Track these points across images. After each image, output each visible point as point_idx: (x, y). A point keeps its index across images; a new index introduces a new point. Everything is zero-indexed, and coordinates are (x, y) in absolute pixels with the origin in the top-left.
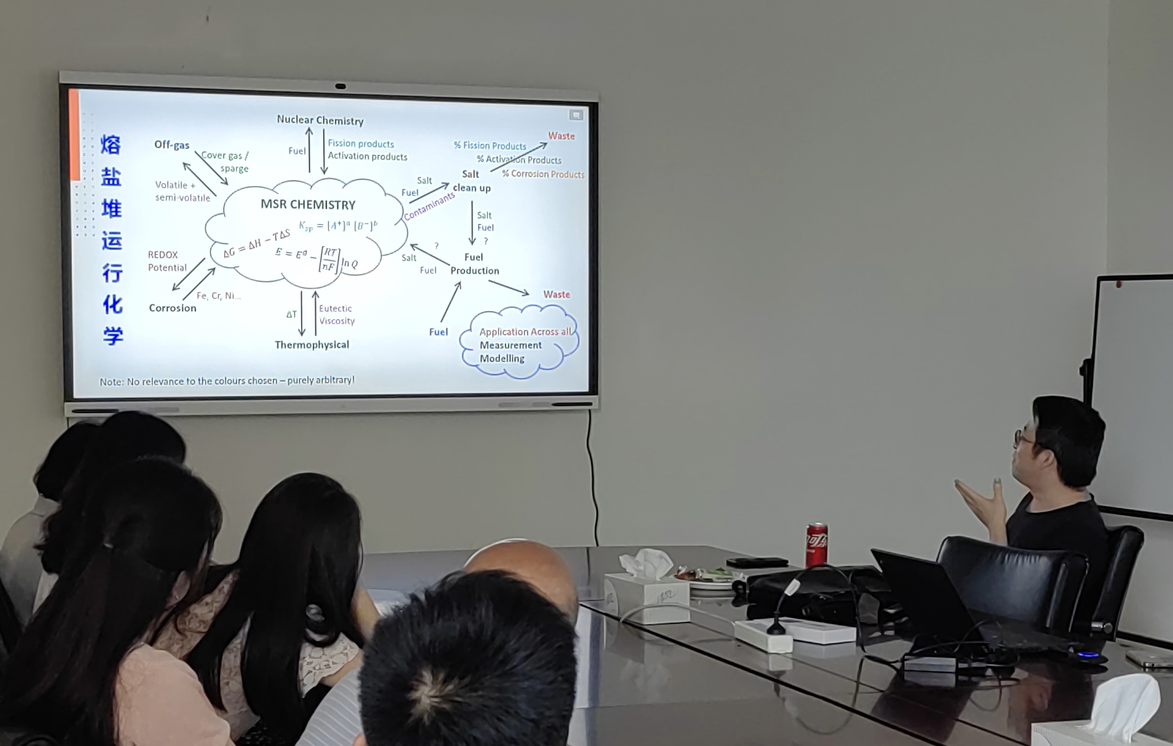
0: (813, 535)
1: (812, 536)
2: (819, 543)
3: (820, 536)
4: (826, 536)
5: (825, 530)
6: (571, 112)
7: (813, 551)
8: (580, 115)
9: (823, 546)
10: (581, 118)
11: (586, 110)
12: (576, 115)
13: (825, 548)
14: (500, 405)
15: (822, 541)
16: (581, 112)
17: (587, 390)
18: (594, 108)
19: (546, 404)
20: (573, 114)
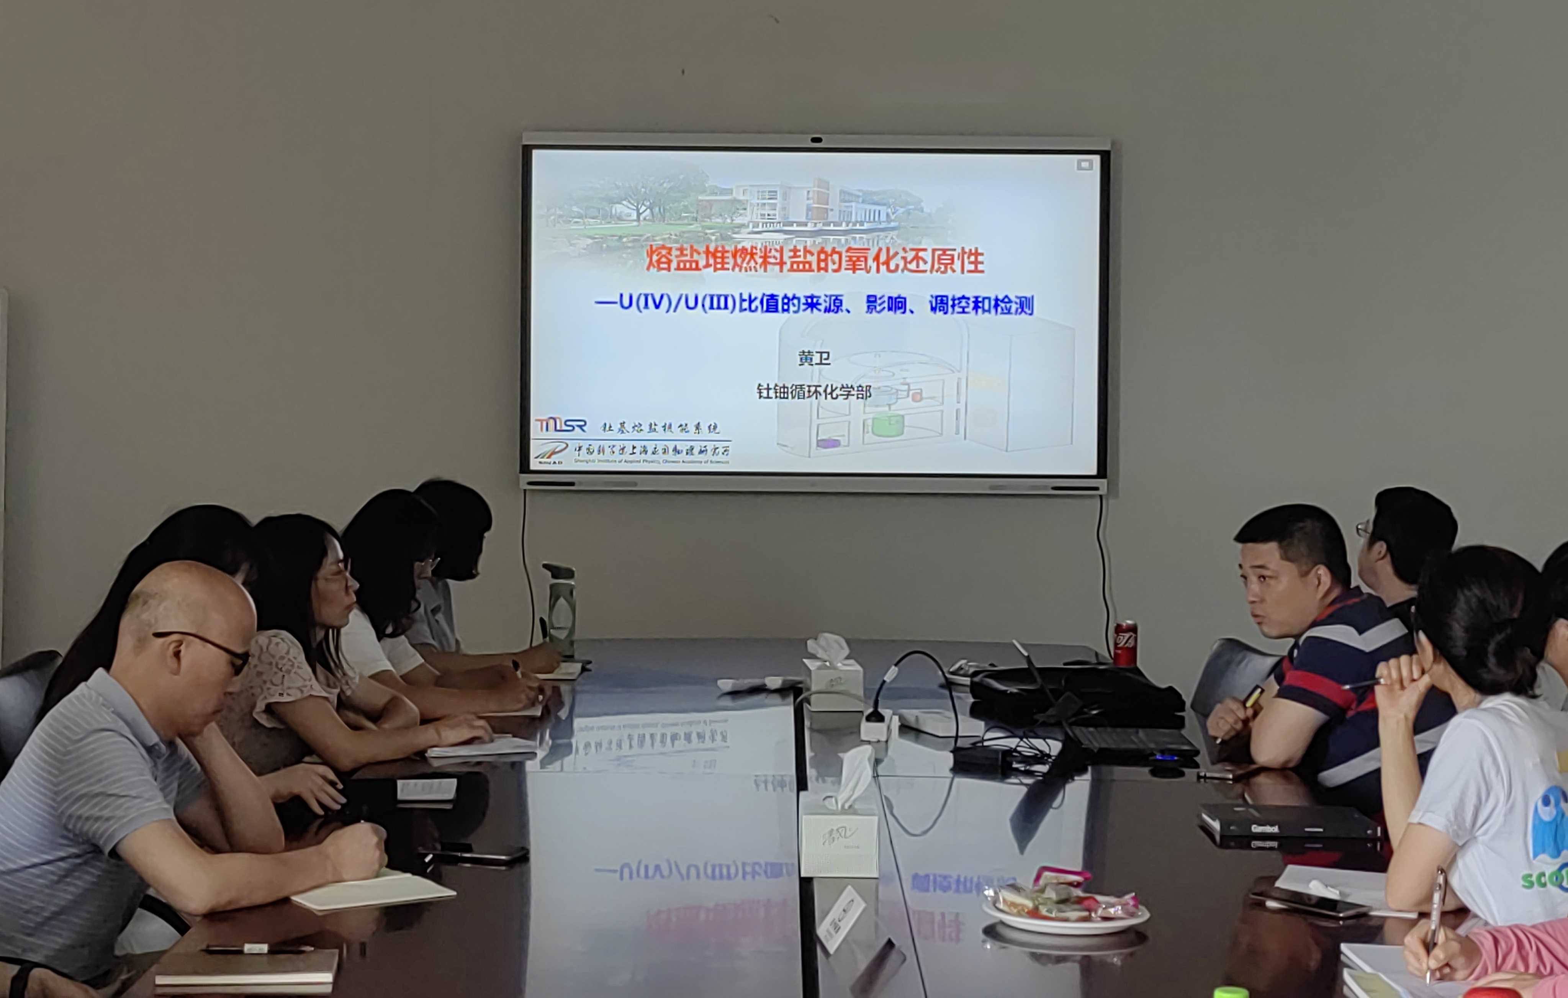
0: (1120, 634)
1: (1118, 635)
2: (1126, 642)
3: (1127, 635)
4: (1134, 635)
5: (1133, 629)
6: (1079, 162)
7: (1119, 652)
8: (1090, 164)
9: (1131, 646)
10: (1091, 168)
11: (1097, 159)
12: (1085, 165)
13: (1134, 649)
14: (991, 488)
15: (1130, 641)
16: (1091, 162)
17: (1094, 472)
18: (1106, 157)
19: (1045, 487)
20: (1081, 164)
